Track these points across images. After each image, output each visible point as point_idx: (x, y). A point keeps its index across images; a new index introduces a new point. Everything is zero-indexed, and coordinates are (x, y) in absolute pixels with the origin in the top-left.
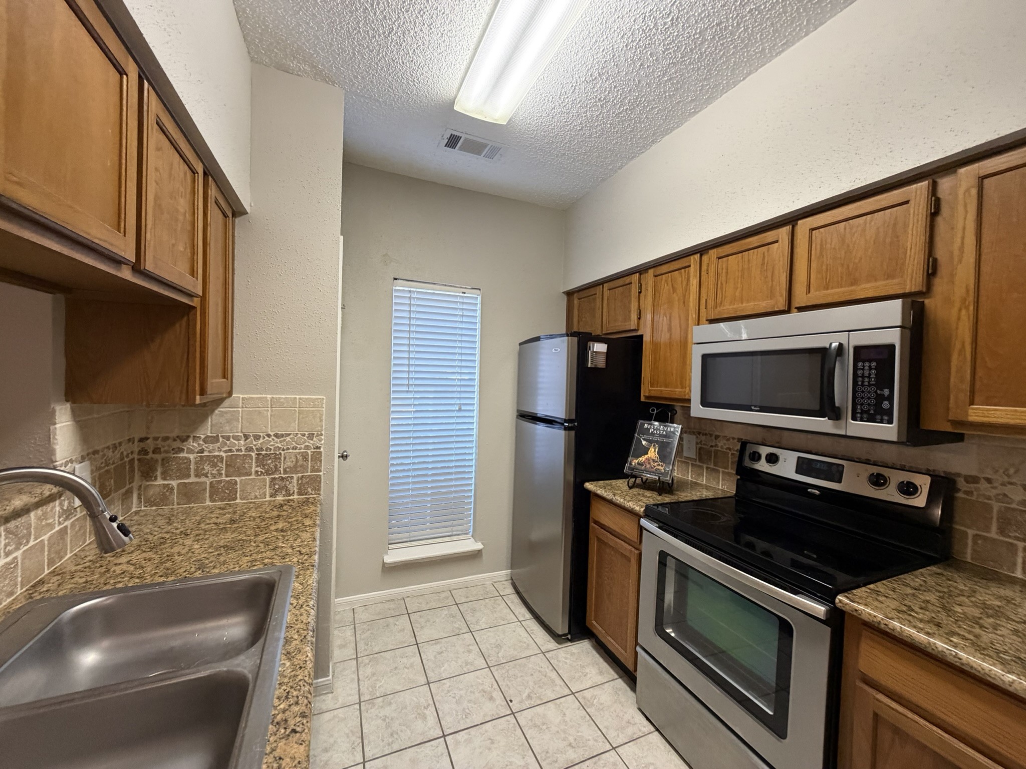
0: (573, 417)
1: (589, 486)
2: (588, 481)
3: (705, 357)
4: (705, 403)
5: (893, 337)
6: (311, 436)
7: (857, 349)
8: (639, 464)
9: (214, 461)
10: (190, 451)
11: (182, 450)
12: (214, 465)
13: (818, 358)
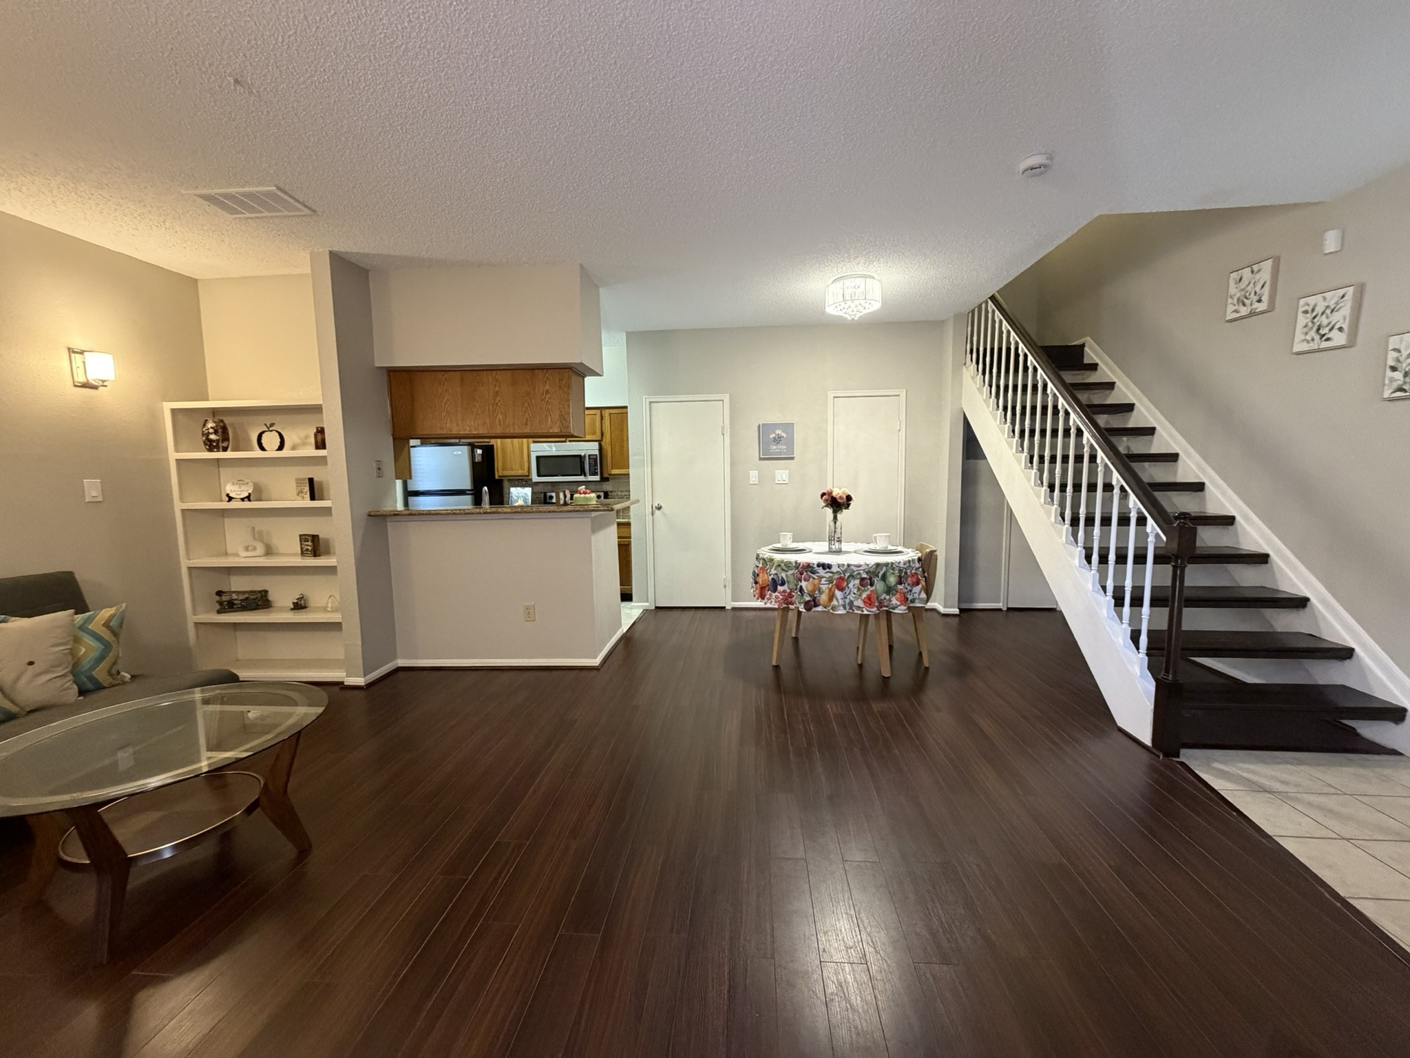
0: (473, 487)
3: (538, 458)
4: (539, 475)
5: (597, 452)
7: (589, 455)
13: (578, 459)
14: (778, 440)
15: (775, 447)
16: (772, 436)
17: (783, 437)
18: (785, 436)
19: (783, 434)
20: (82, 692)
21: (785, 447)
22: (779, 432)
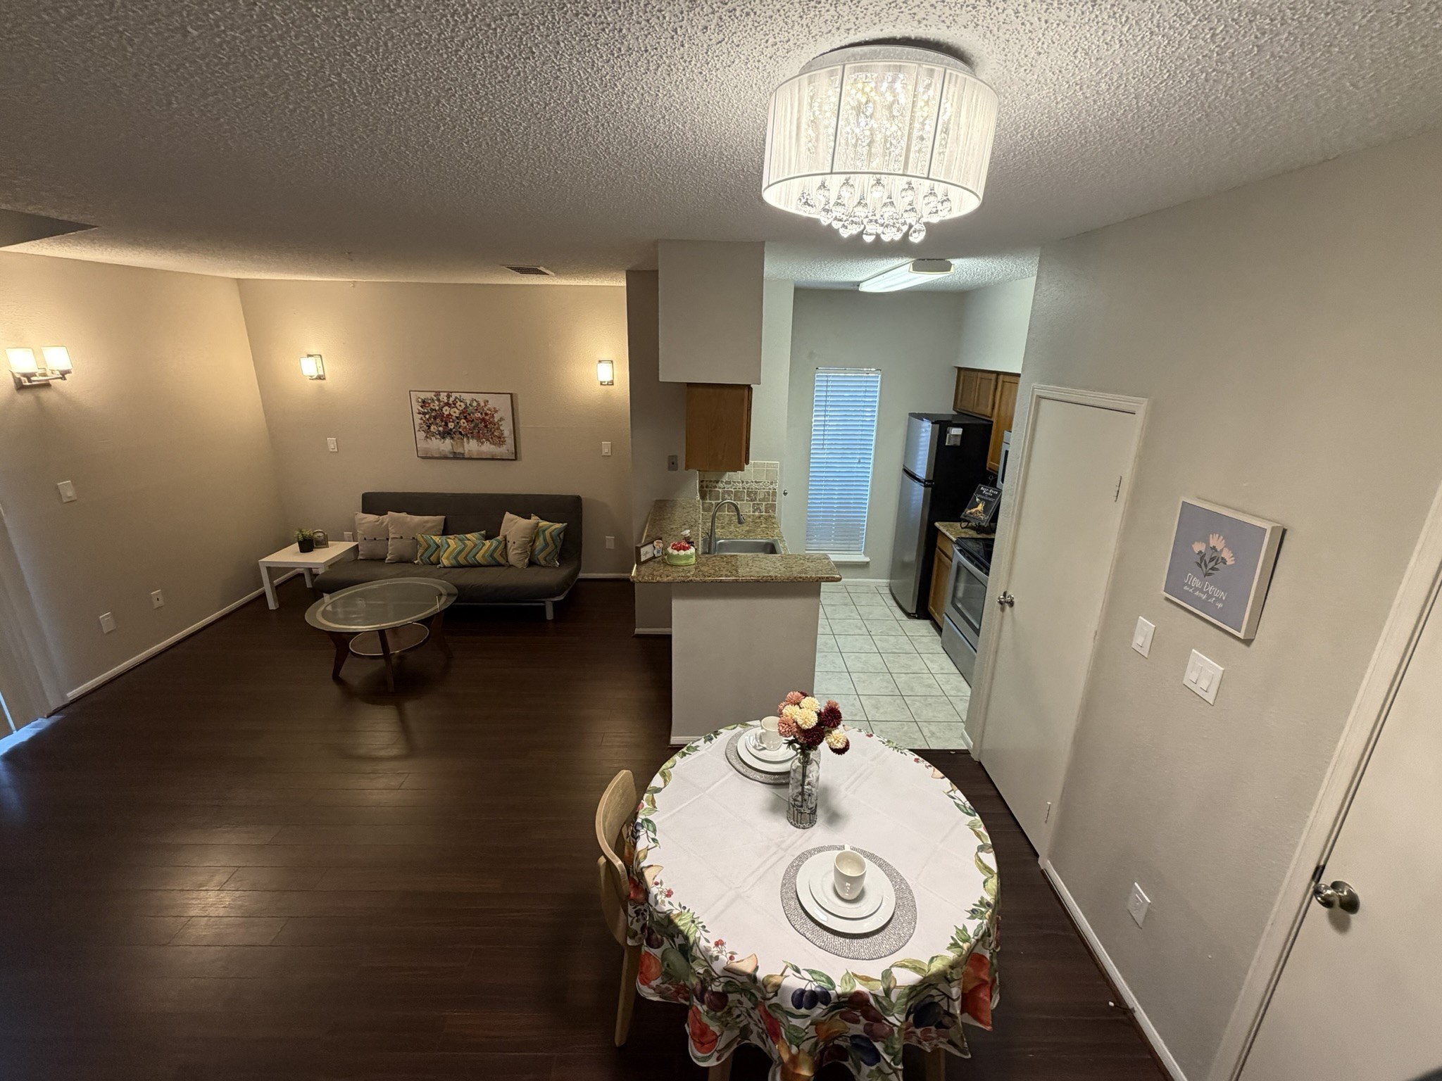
0: (931, 478)
1: (937, 524)
2: (938, 521)
6: (772, 483)
8: (971, 513)
9: (729, 493)
10: (720, 488)
11: (716, 487)
12: (729, 495)
14: (1209, 564)
15: (1196, 582)
16: (1199, 547)
17: (1224, 561)
18: (1230, 562)
19: (1226, 554)
20: (532, 563)
21: (1223, 595)
22: (1217, 541)
